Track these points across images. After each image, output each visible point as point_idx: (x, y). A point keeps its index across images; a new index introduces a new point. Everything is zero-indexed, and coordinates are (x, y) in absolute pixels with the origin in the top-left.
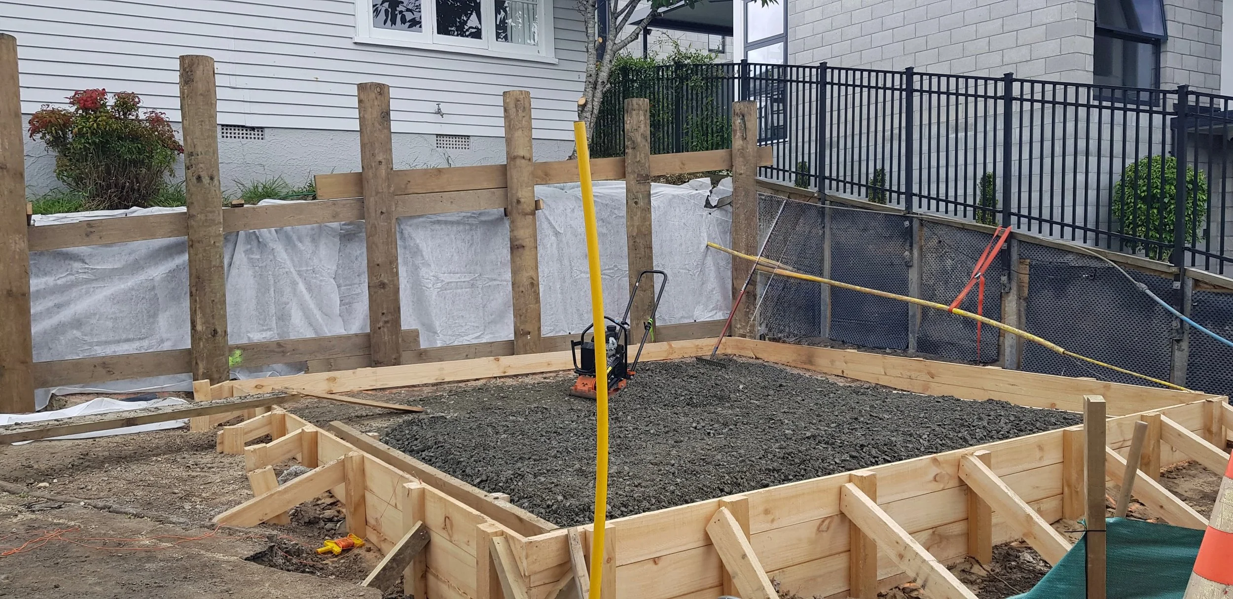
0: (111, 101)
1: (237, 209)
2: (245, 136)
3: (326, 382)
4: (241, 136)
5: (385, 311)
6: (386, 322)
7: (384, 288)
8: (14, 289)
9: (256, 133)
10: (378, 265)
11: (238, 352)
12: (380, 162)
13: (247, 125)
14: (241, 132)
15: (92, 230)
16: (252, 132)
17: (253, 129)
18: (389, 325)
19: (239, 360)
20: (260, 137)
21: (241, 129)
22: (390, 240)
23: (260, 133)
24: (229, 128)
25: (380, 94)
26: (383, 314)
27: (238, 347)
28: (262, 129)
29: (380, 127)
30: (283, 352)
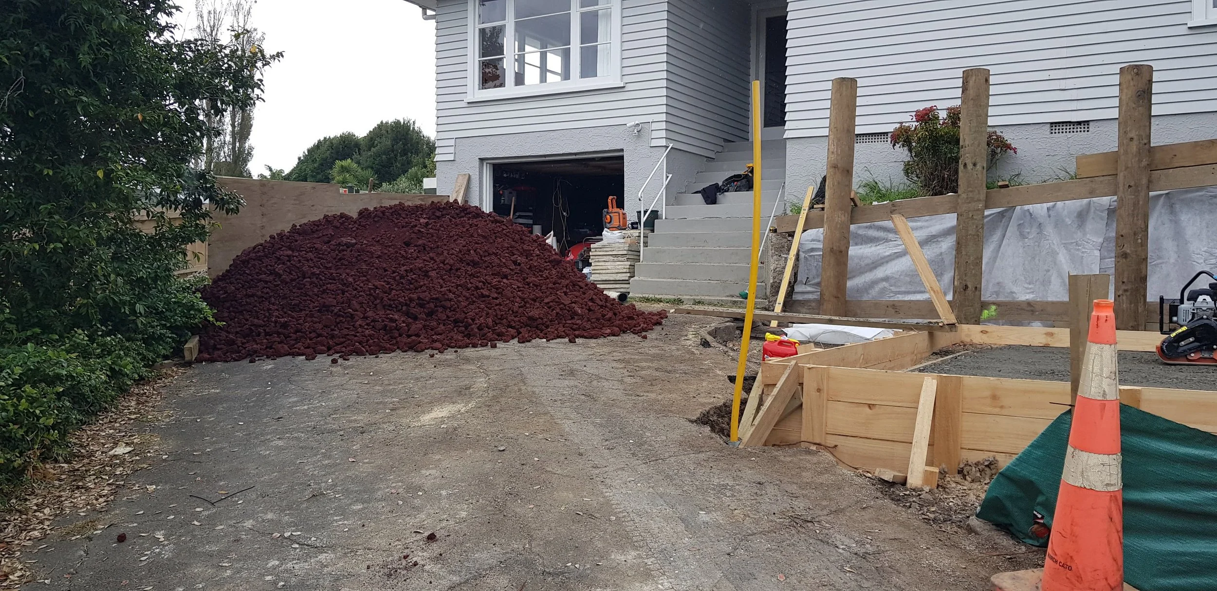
0: (943, 115)
1: (1002, 190)
2: (1072, 130)
3: (1044, 336)
4: (1064, 131)
5: (1125, 280)
6: (1126, 291)
7: (1126, 258)
8: (835, 248)
9: (1082, 126)
10: (1122, 236)
11: (993, 307)
12: (1132, 139)
13: (1072, 120)
14: (1068, 127)
15: (894, 208)
16: (1079, 126)
17: (1079, 123)
18: (1128, 293)
19: (994, 313)
20: (1086, 129)
21: (1068, 124)
22: (1135, 212)
23: (1086, 126)
24: (1057, 125)
25: (1137, 74)
26: (1123, 282)
27: (994, 304)
28: (1087, 122)
29: (1134, 106)
30: (1032, 311)
